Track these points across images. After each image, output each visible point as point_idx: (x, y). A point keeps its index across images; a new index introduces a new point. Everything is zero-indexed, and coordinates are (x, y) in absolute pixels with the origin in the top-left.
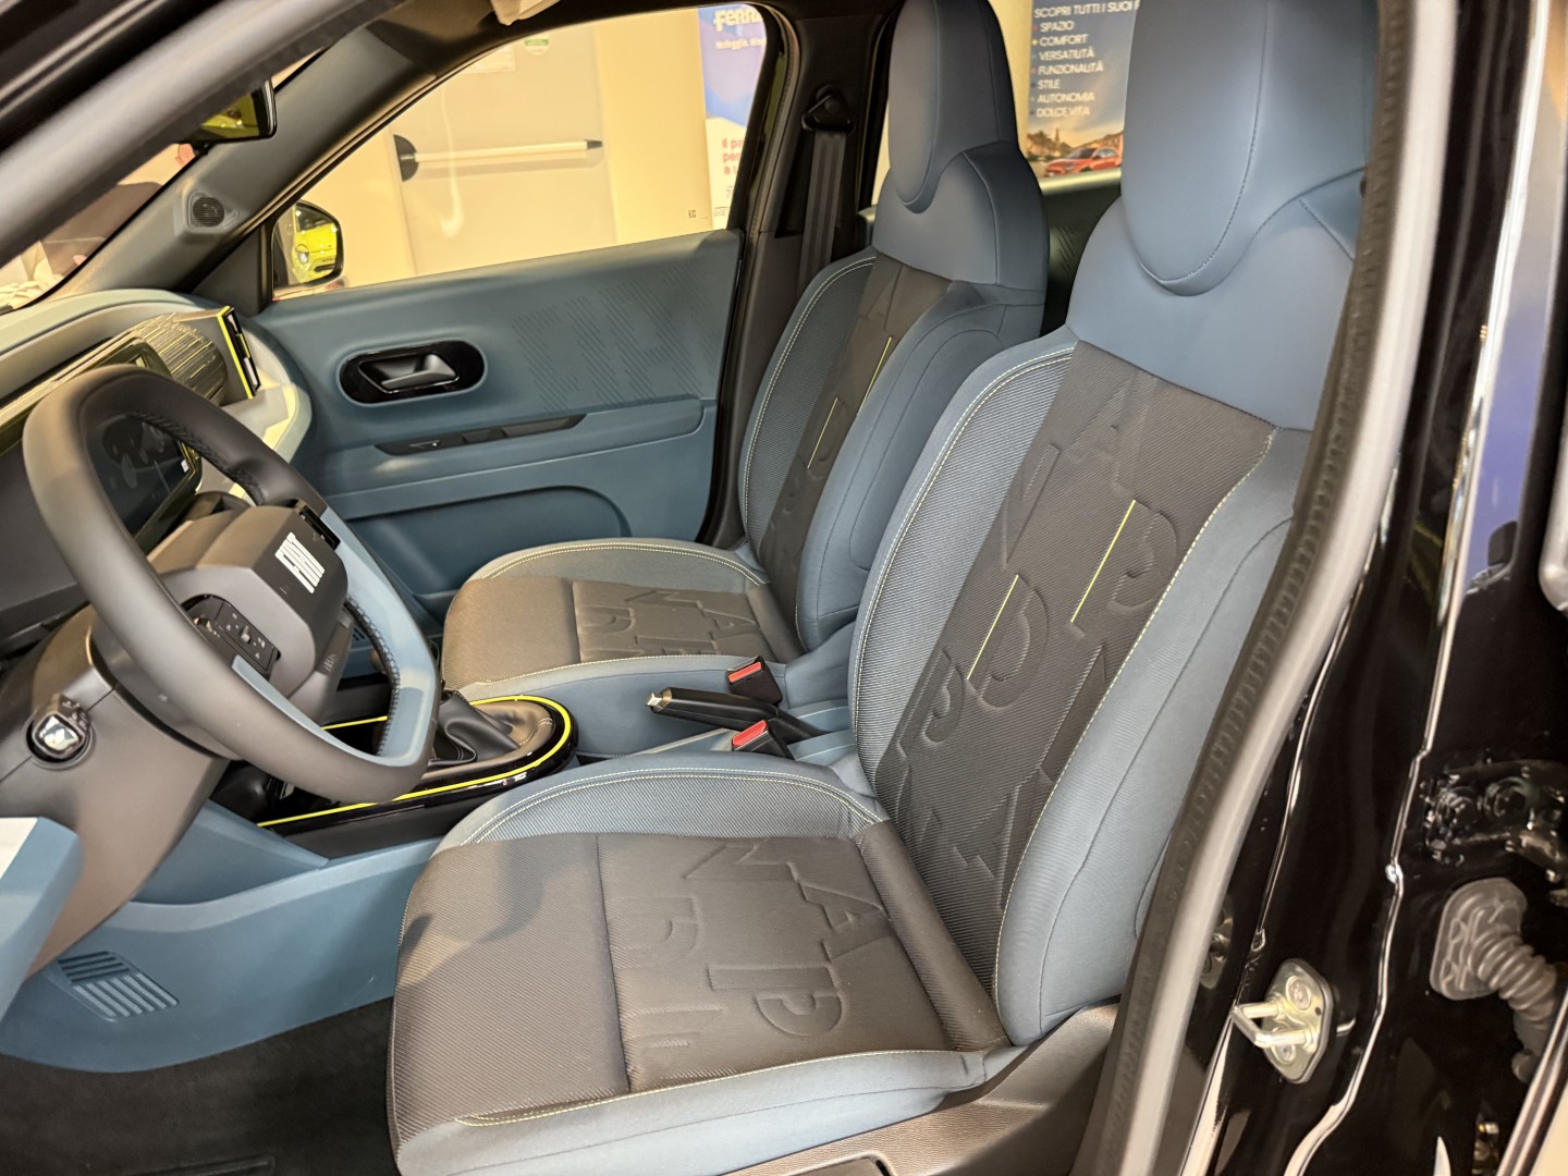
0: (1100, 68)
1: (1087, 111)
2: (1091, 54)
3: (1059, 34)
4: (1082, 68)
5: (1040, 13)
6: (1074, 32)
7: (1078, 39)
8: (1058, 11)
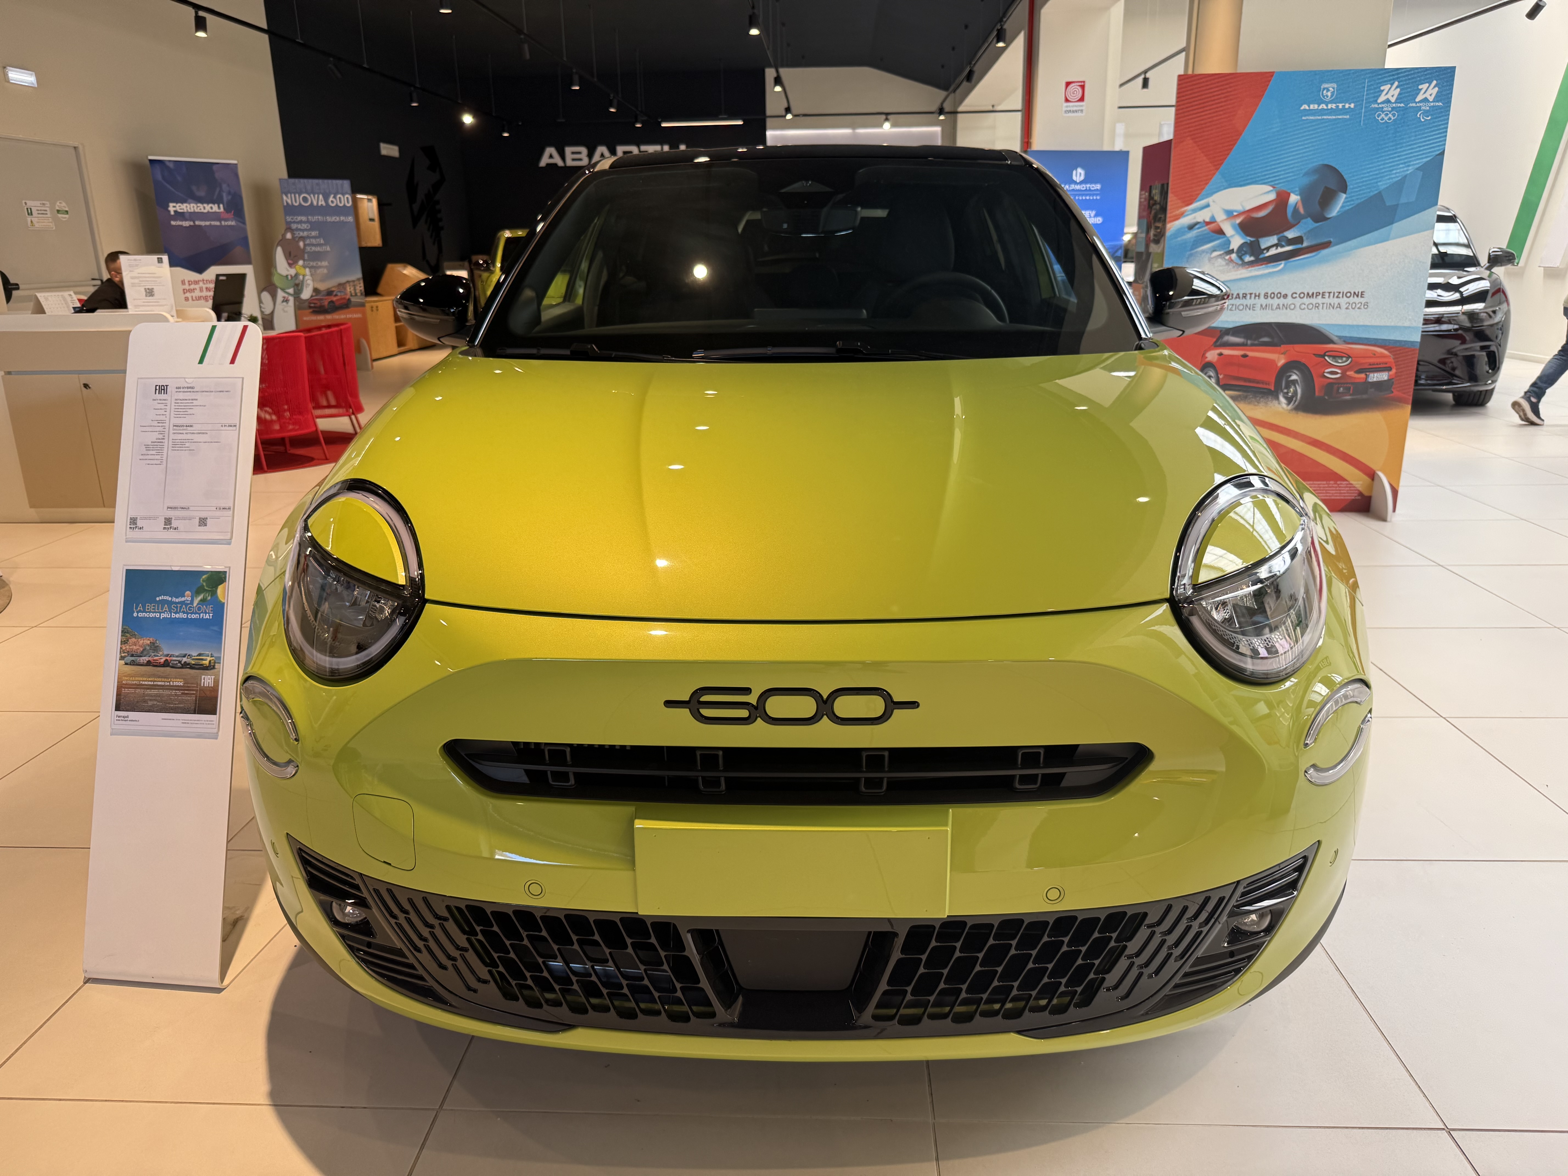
0: (328, 249)
1: (325, 271)
2: (322, 241)
3: (303, 230)
4: (318, 249)
5: (289, 219)
6: (311, 229)
7: (314, 233)
8: (299, 218)
